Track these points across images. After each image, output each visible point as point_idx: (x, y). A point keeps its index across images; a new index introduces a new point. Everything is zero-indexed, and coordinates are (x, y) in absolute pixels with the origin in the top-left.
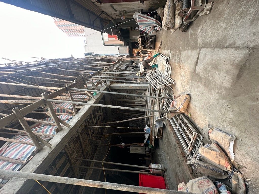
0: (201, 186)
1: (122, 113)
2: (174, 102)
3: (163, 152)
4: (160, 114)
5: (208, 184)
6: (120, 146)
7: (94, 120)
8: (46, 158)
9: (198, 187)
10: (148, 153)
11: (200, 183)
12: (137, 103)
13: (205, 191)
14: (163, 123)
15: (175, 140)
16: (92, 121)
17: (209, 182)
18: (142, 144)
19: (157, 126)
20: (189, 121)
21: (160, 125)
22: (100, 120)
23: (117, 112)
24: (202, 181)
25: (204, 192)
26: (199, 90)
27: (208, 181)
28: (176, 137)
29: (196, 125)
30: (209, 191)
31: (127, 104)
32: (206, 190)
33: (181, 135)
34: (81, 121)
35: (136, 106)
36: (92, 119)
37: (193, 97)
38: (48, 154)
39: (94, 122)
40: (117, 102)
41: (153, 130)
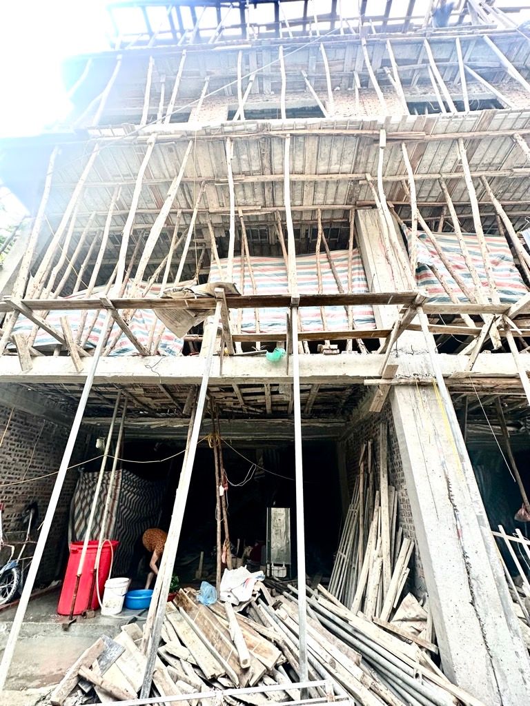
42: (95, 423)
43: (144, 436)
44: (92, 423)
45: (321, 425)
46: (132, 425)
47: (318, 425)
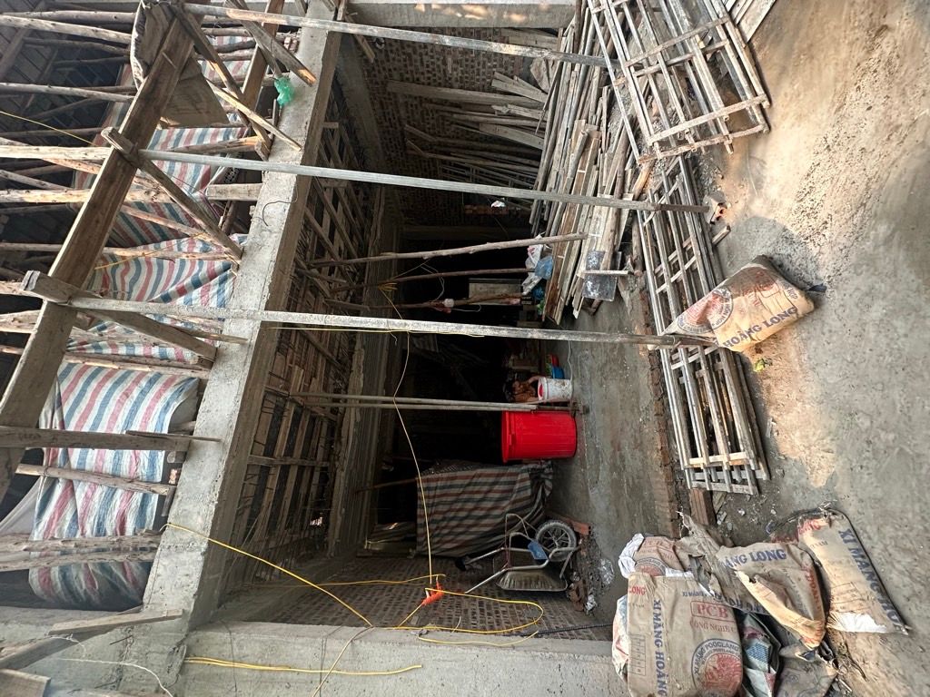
0: (699, 620)
1: (432, 155)
2: (719, 306)
3: (587, 352)
4: (615, 247)
5: (722, 624)
6: (437, 306)
7: (321, 225)
8: (224, 477)
9: (691, 622)
10: (530, 303)
11: (700, 612)
12: (504, 110)
13: (707, 643)
14: (617, 287)
15: (651, 398)
16: (316, 232)
17: (727, 616)
18: (516, 298)
19: (589, 289)
20: (741, 385)
21: (601, 289)
22: (343, 204)
23: (410, 152)
24: (707, 605)
25: (703, 643)
26: (901, 331)
27: (723, 610)
28: (657, 385)
29: (766, 426)
30: (718, 647)
31: (452, 113)
32: (712, 642)
33: (682, 387)
34: (278, 292)
35: (499, 127)
36: (315, 228)
37: (828, 320)
38: (223, 466)
39: (324, 236)
40: (401, 100)
41: (564, 273)
42: (339, 518)
43: (370, 472)
44: (339, 522)
45: (382, 210)
46: (351, 454)
47: (381, 214)
